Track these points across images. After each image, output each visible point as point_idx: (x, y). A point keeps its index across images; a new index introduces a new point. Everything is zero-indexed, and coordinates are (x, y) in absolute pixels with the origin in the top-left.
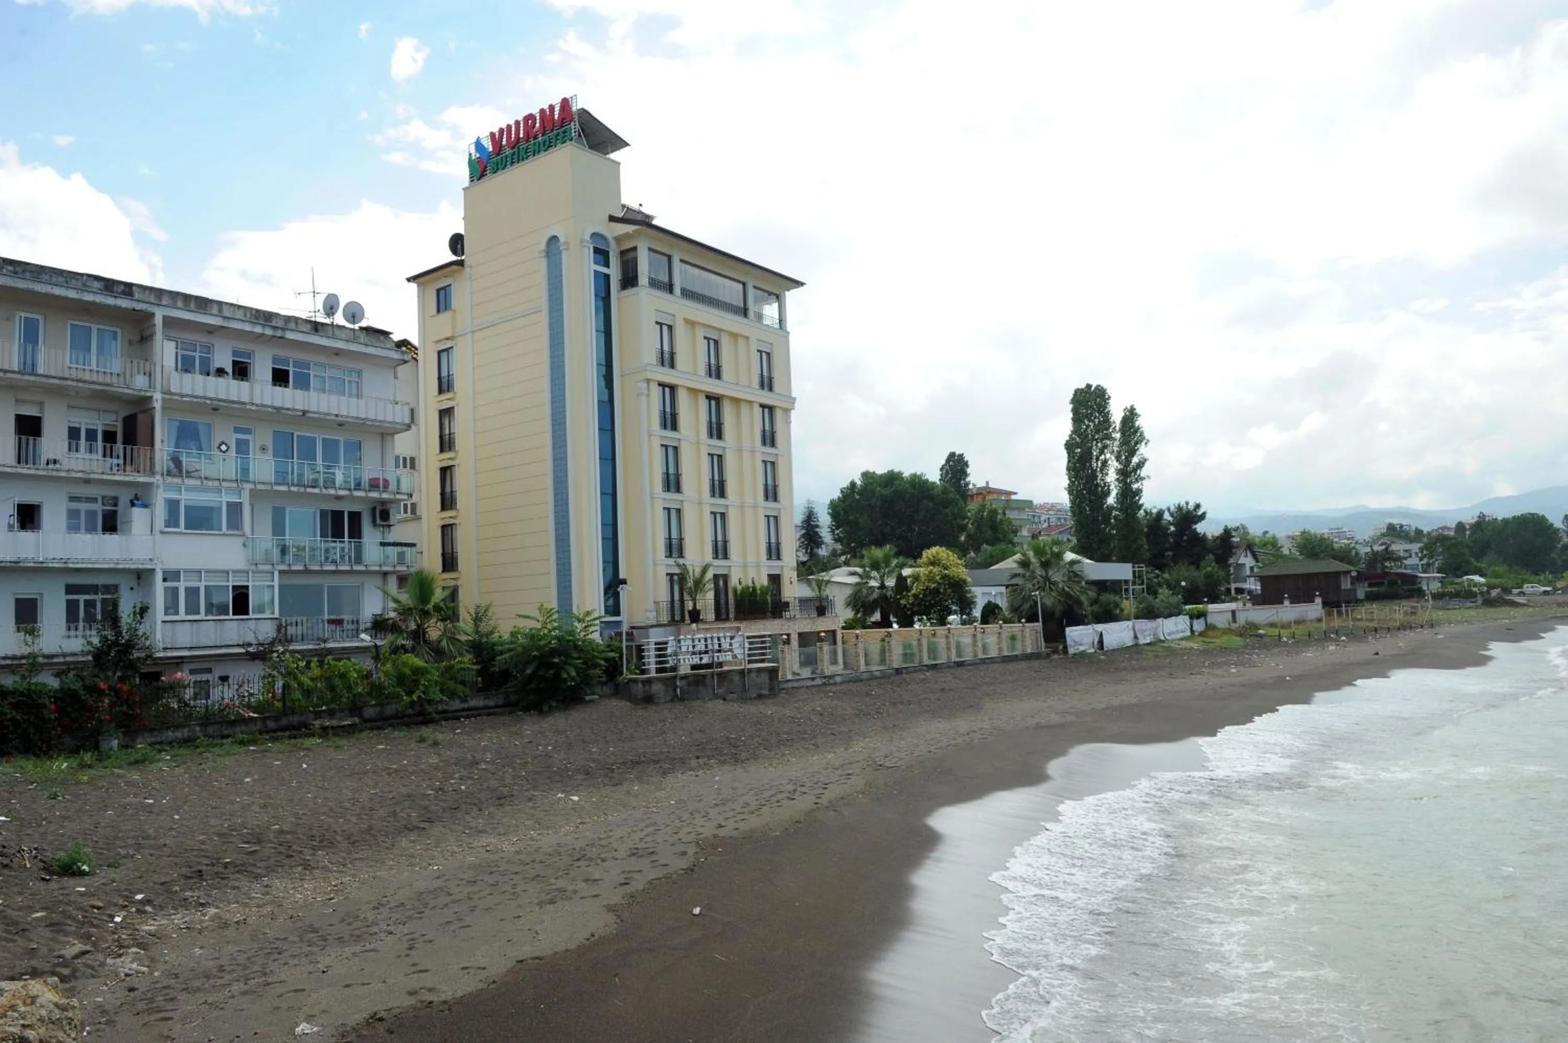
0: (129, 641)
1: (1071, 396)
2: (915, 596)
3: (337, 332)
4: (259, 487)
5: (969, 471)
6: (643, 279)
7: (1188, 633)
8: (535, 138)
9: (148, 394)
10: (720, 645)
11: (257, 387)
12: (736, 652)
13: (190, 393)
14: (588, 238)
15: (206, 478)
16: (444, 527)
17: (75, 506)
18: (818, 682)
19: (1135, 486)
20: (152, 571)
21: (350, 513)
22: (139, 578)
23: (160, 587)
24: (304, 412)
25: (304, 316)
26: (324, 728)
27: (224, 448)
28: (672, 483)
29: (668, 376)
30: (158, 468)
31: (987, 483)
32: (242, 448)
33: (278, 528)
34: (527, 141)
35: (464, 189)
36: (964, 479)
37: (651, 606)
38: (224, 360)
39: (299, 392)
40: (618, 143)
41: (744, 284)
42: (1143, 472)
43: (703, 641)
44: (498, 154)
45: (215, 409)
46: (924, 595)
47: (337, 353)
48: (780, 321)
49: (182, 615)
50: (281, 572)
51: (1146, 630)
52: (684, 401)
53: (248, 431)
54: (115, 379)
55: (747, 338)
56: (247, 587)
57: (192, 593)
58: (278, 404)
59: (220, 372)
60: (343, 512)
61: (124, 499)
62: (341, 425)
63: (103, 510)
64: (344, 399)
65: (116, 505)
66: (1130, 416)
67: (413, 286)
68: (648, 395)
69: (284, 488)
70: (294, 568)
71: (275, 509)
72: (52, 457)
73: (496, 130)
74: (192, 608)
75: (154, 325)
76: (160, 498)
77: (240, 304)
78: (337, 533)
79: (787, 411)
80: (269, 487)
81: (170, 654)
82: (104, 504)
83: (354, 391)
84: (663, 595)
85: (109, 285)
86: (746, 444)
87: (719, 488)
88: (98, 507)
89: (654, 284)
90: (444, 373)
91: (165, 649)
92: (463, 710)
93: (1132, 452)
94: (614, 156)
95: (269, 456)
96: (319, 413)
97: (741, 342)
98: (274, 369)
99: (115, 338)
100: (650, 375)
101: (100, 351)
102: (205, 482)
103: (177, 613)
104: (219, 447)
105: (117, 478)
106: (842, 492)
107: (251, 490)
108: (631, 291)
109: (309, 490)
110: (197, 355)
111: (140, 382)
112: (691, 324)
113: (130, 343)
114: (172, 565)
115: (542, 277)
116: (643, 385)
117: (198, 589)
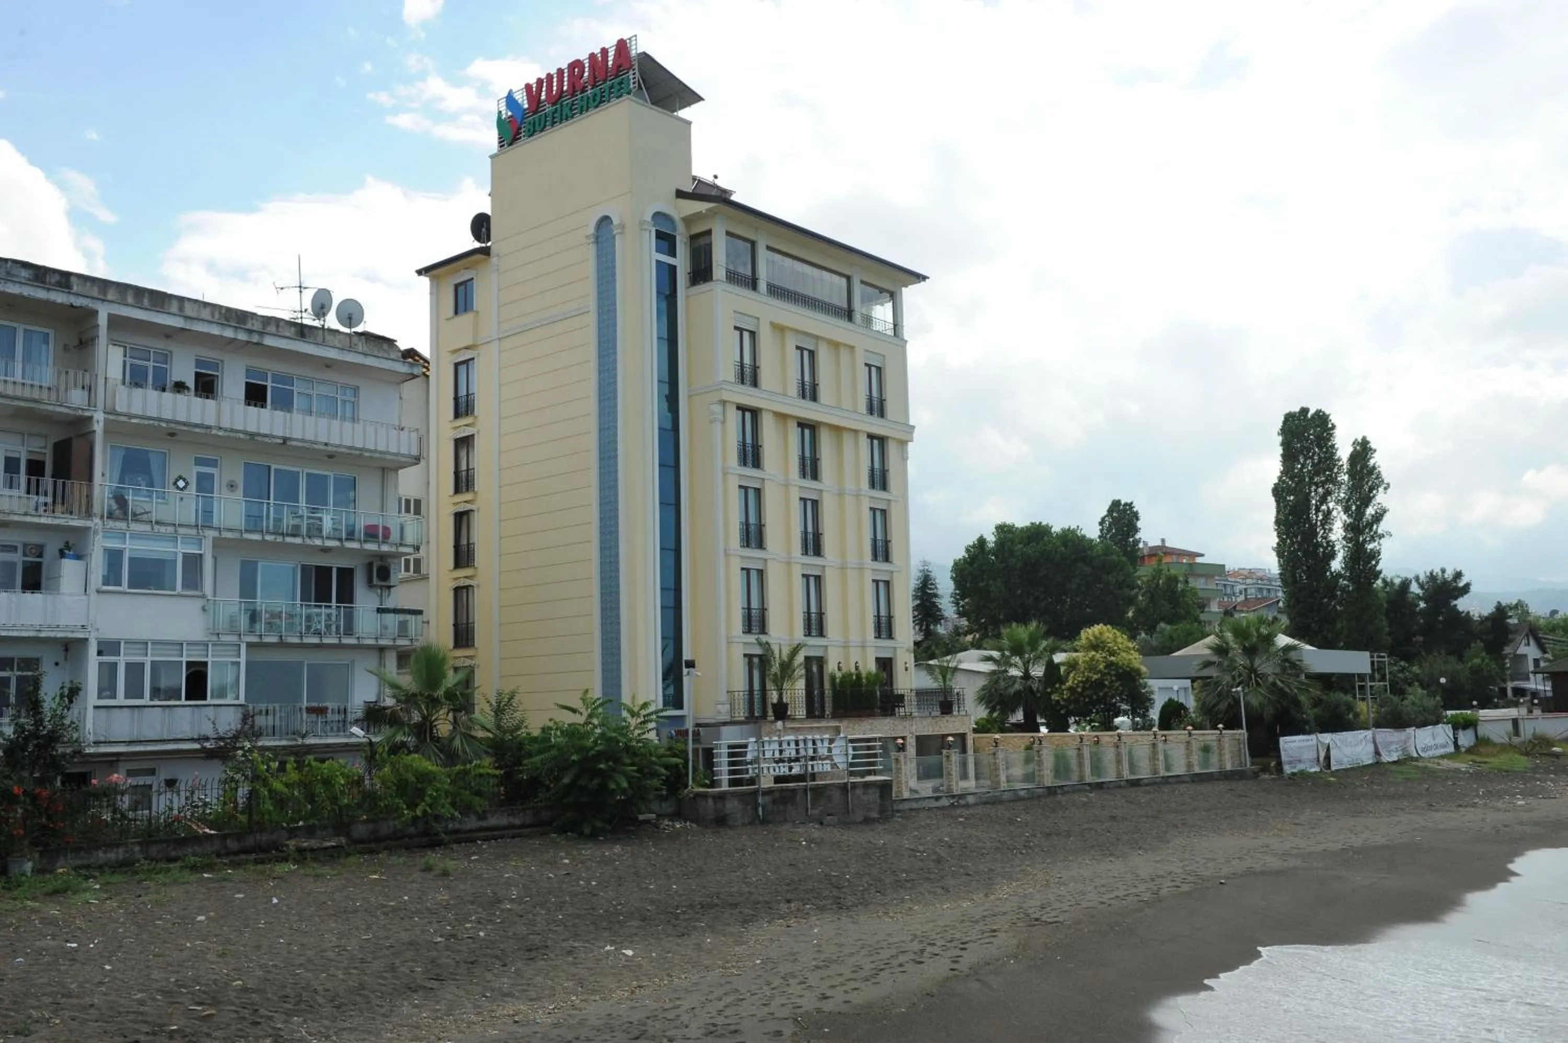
0: (53, 731)
1: (1280, 424)
2: (1071, 689)
3: (329, 337)
4: (226, 535)
5: (1139, 524)
6: (719, 272)
7: (1451, 749)
8: (583, 90)
9: (87, 414)
10: (815, 751)
11: (226, 406)
12: (836, 760)
13: (140, 413)
14: (648, 217)
15: (157, 523)
16: (457, 590)
18: (945, 802)
19: (1370, 546)
20: (85, 641)
21: (339, 569)
22: (67, 650)
23: (93, 661)
24: (285, 440)
25: (286, 316)
26: (301, 850)
27: (181, 484)
28: (753, 536)
29: (748, 396)
30: (96, 508)
31: (1163, 541)
32: (205, 484)
33: (248, 589)
34: (573, 95)
35: (492, 157)
36: (1133, 536)
37: (724, 697)
38: (184, 370)
39: (279, 414)
40: (690, 97)
41: (848, 278)
42: (1382, 527)
43: (793, 745)
44: (535, 112)
45: (172, 435)
46: (1084, 689)
47: (329, 364)
48: (895, 325)
49: (121, 699)
50: (250, 645)
51: (1392, 743)
52: (769, 431)
53: (213, 463)
54: (45, 395)
55: (852, 348)
56: (205, 664)
57: (135, 670)
58: (252, 428)
59: (180, 387)
60: (331, 568)
61: (51, 550)
62: (331, 456)
63: (24, 562)
64: (336, 424)
65: (40, 555)
66: (1363, 451)
67: (425, 281)
68: (723, 422)
69: (256, 537)
70: (266, 640)
71: (244, 564)
73: (532, 81)
74: (134, 690)
75: (97, 326)
76: (98, 547)
77: (207, 300)
78: (323, 596)
79: (903, 443)
80: (236, 535)
81: (103, 749)
82: (25, 555)
83: (348, 415)
84: (740, 683)
85: (40, 274)
86: (849, 486)
87: (813, 544)
88: (17, 558)
89: (733, 277)
90: (463, 392)
91: (97, 743)
92: (481, 829)
93: (1367, 500)
94: (684, 113)
95: (239, 494)
96: (303, 440)
97: (844, 353)
98: (247, 383)
99: (46, 342)
100: (726, 396)
101: (27, 359)
102: (156, 527)
103: (114, 696)
104: (175, 483)
105: (43, 520)
106: (967, 550)
107: (214, 539)
108: (703, 287)
109: (289, 540)
110: (151, 364)
111: (77, 398)
112: (780, 329)
113: (66, 348)
114: (111, 633)
115: (590, 269)
116: (718, 409)
117: (142, 665)
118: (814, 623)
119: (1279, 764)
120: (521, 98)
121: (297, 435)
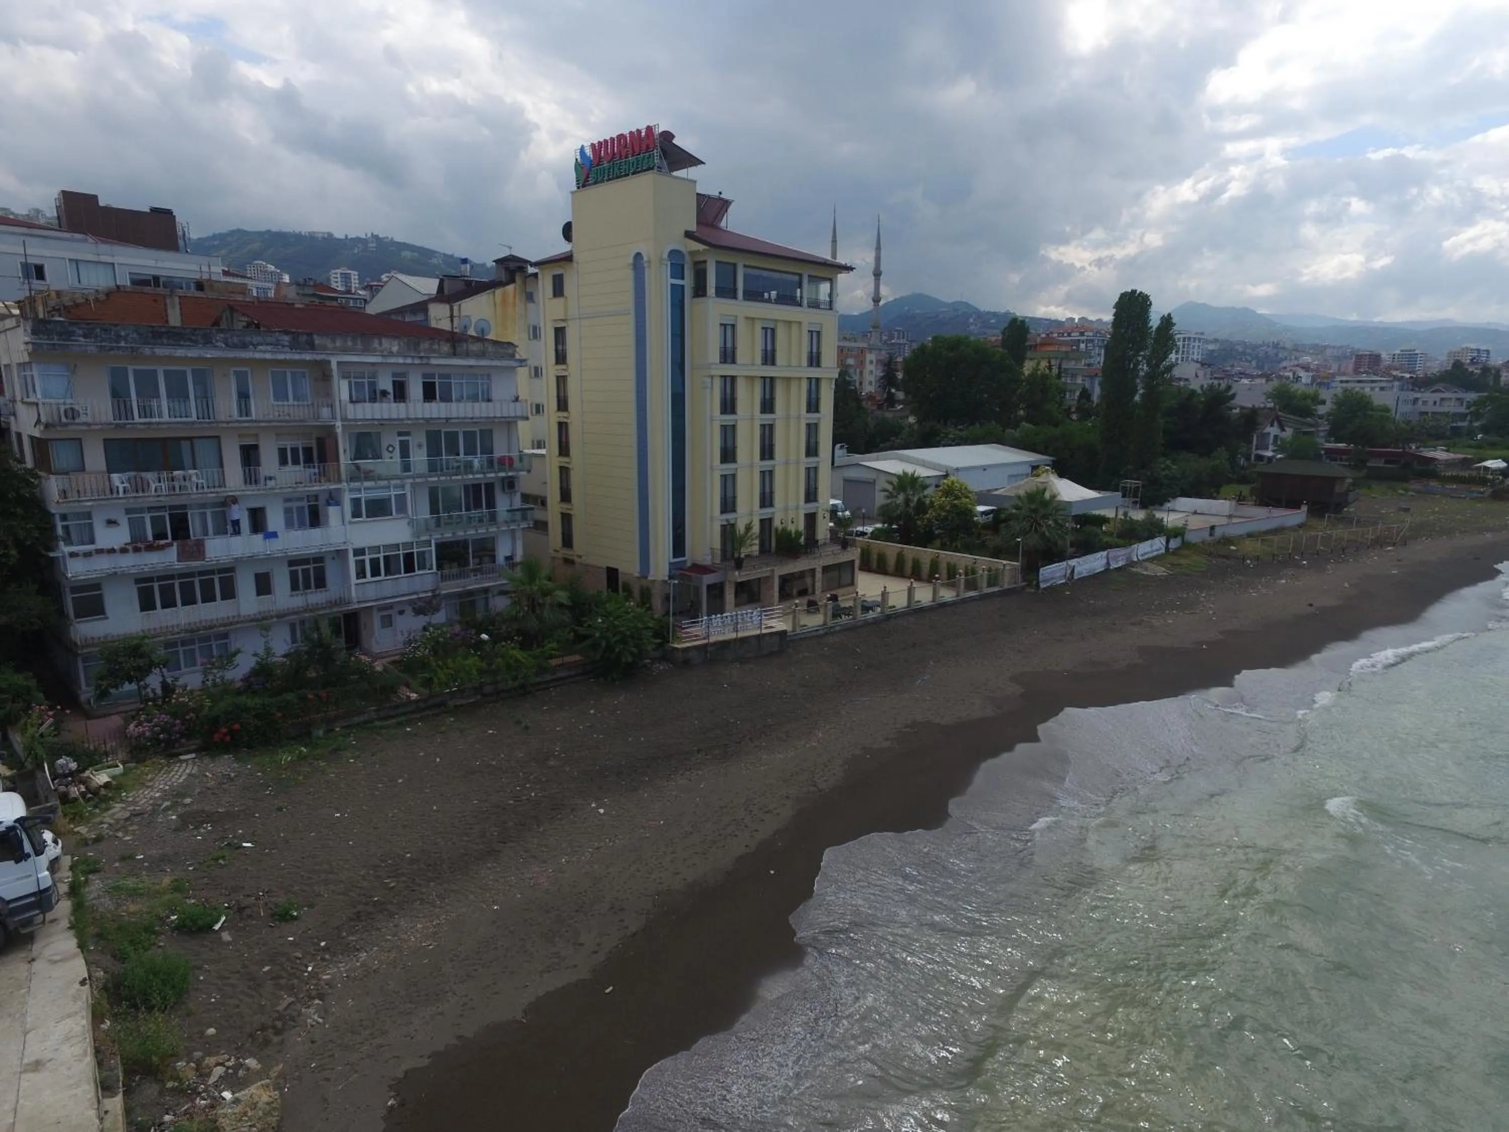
1: (1116, 300)
4: (418, 480)
6: (711, 290)
7: (1162, 552)
8: (626, 157)
9: (332, 423)
11: (411, 405)
13: (362, 417)
14: (665, 256)
15: (379, 479)
16: (561, 470)
17: (289, 505)
18: (821, 632)
20: (346, 550)
21: (485, 488)
22: (337, 556)
23: (352, 560)
24: (447, 419)
26: (456, 706)
27: (391, 449)
28: (728, 454)
29: (728, 370)
30: (343, 477)
32: (404, 447)
33: (434, 503)
35: (572, 193)
37: (709, 552)
38: (385, 383)
39: (443, 405)
40: (692, 161)
41: (800, 275)
43: (729, 618)
44: (598, 165)
45: (382, 427)
47: (471, 367)
48: (831, 302)
49: (369, 579)
50: (437, 539)
51: (1120, 556)
52: (742, 388)
53: (408, 434)
55: (800, 323)
56: (413, 554)
57: (375, 563)
58: (427, 416)
59: (384, 395)
60: (481, 485)
61: (321, 502)
62: (476, 422)
63: (309, 506)
64: (477, 405)
65: (317, 500)
66: (1167, 323)
68: (712, 388)
69: (435, 479)
70: (446, 536)
72: (268, 475)
74: (375, 572)
75: (331, 370)
76: (347, 498)
78: (477, 505)
80: (424, 479)
81: (363, 605)
82: (308, 501)
83: (486, 396)
84: (717, 545)
85: (295, 339)
86: (793, 412)
87: (767, 452)
88: (305, 505)
89: (720, 292)
90: (560, 345)
91: (359, 602)
93: (1163, 358)
95: (424, 451)
96: (458, 418)
97: (795, 328)
98: (424, 383)
99: (304, 377)
100: (713, 372)
101: (295, 389)
102: (378, 482)
103: (365, 577)
104: (387, 450)
105: (315, 488)
106: (915, 351)
107: (412, 484)
108: (701, 300)
109: (454, 478)
110: (366, 380)
111: (325, 414)
112: (751, 321)
113: (316, 380)
114: (359, 544)
115: (630, 285)
116: (709, 380)
117: (378, 559)
118: (766, 500)
119: (1038, 583)
120: (588, 152)
121: (454, 415)
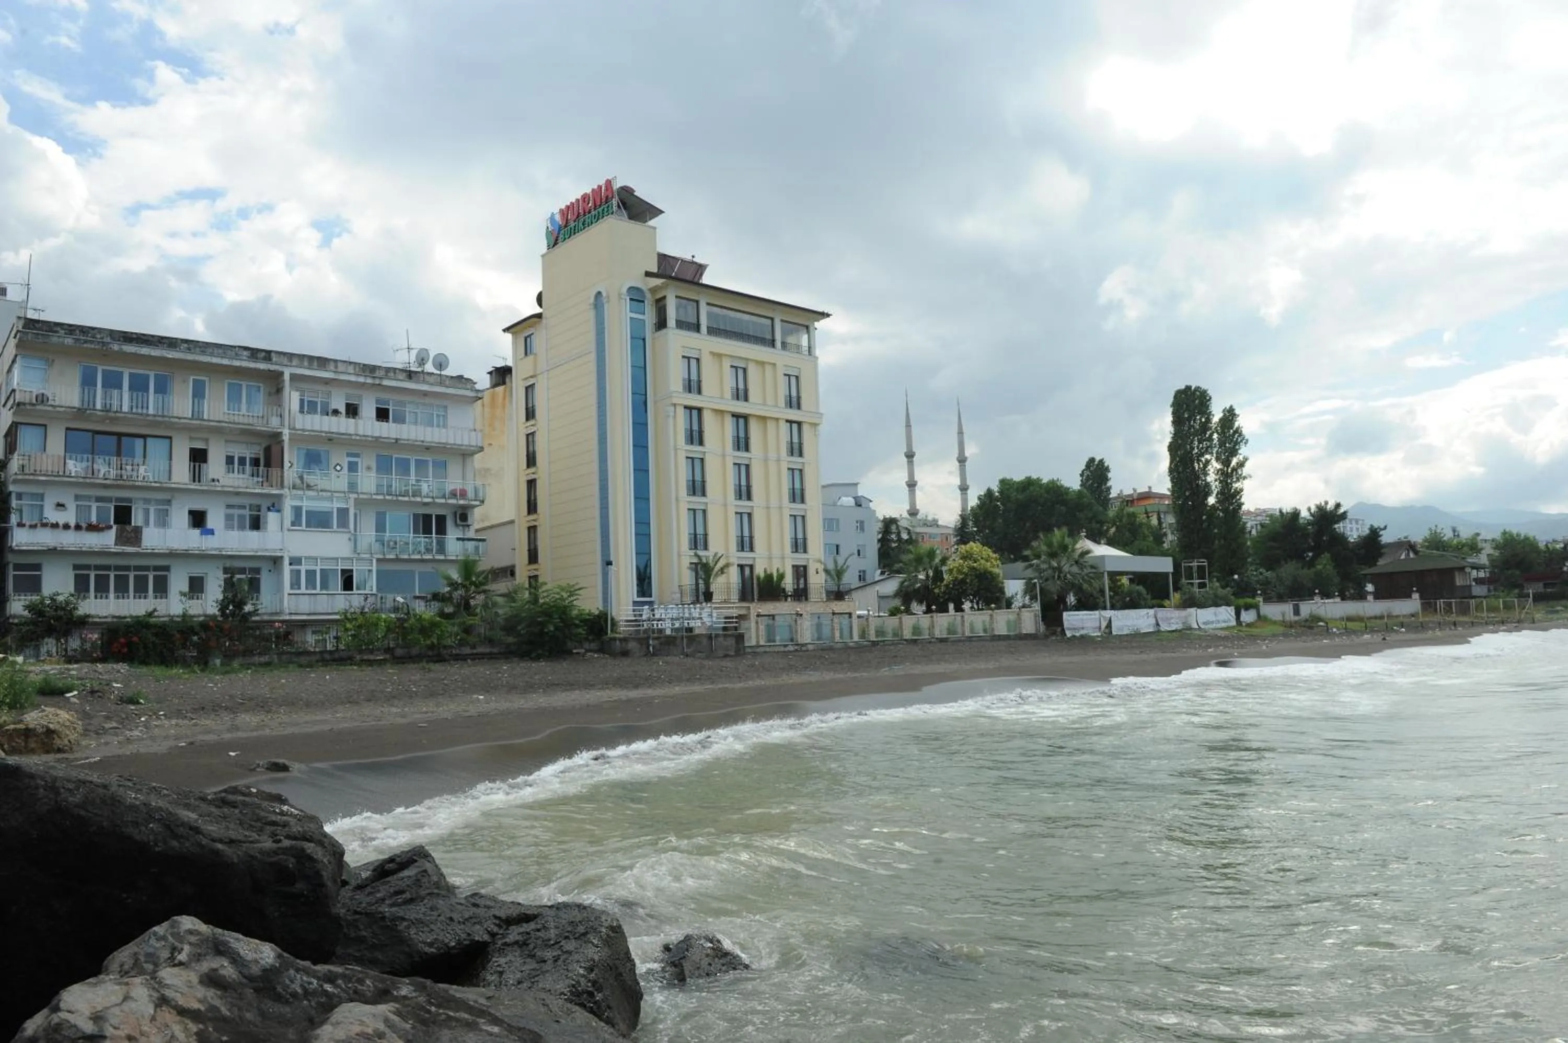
1: (1171, 400)
3: (427, 378)
4: (361, 496)
5: (1110, 475)
6: (671, 322)
7: (1234, 623)
8: (589, 212)
9: (279, 430)
10: (690, 614)
11: (364, 422)
12: (705, 620)
13: (310, 427)
14: (624, 290)
15: (322, 491)
16: (529, 528)
17: (231, 511)
18: (791, 648)
20: (282, 557)
21: (437, 516)
22: (275, 563)
23: (287, 569)
24: (397, 440)
25: (400, 366)
26: (363, 660)
27: (338, 468)
28: (697, 487)
29: (693, 400)
30: (286, 483)
32: (353, 467)
33: (380, 527)
34: (585, 215)
35: (543, 256)
36: (1106, 484)
37: (677, 589)
38: (340, 403)
39: (396, 425)
40: (655, 212)
41: (772, 319)
42: (1245, 471)
45: (330, 440)
47: (425, 394)
48: (809, 348)
49: (303, 590)
50: (378, 560)
51: (1172, 618)
52: (709, 419)
53: (357, 455)
54: (255, 420)
55: (774, 365)
56: (352, 571)
57: (311, 574)
58: (380, 434)
59: (336, 412)
60: (431, 516)
61: (264, 509)
62: (427, 448)
64: (429, 429)
65: (259, 511)
66: (1230, 416)
68: (675, 417)
69: (381, 497)
70: (388, 557)
71: (378, 514)
72: (216, 477)
73: (563, 207)
74: (311, 585)
75: (283, 381)
76: (288, 505)
77: (352, 360)
78: (427, 531)
79: (815, 425)
80: (369, 497)
81: (294, 617)
82: (250, 510)
83: (441, 423)
84: (687, 581)
85: (254, 353)
86: (772, 455)
87: (744, 492)
88: (247, 512)
89: (680, 324)
90: (530, 405)
91: (291, 614)
92: (472, 654)
93: (1234, 452)
94: (652, 223)
95: (373, 474)
96: (409, 442)
97: (768, 368)
98: (377, 408)
99: (259, 391)
100: (675, 401)
101: (249, 402)
102: (321, 493)
104: (335, 468)
105: (257, 491)
106: (979, 498)
107: (356, 499)
108: (664, 331)
109: (400, 498)
110: (319, 400)
111: (275, 422)
112: (718, 356)
113: (270, 394)
114: (296, 553)
115: (591, 326)
116: (672, 408)
117: (315, 571)
118: (746, 543)
119: (1063, 630)
120: (558, 218)
121: (405, 436)
